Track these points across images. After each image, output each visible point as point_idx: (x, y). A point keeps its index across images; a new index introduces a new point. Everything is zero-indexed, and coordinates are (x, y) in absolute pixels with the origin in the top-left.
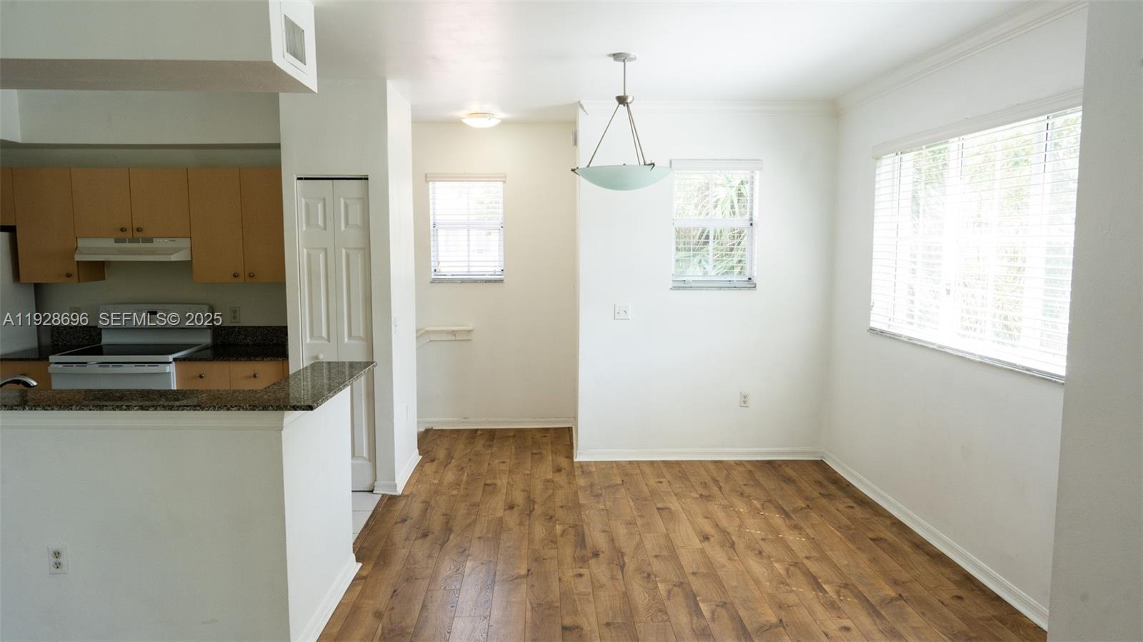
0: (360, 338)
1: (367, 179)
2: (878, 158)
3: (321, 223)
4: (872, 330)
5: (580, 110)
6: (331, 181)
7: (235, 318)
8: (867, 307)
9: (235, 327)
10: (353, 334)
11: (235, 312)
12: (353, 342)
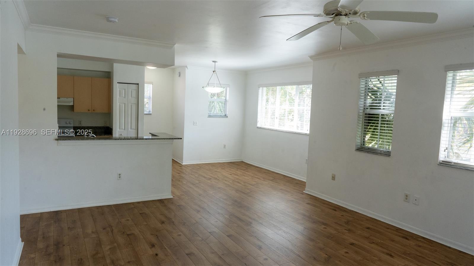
0: (134, 129)
1: (138, 84)
2: (259, 87)
3: (124, 96)
4: (258, 127)
5: (186, 68)
6: (127, 84)
7: (80, 124)
8: (256, 122)
9: (80, 127)
10: (132, 128)
11: (80, 122)
12: (132, 130)
